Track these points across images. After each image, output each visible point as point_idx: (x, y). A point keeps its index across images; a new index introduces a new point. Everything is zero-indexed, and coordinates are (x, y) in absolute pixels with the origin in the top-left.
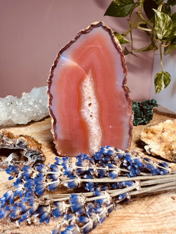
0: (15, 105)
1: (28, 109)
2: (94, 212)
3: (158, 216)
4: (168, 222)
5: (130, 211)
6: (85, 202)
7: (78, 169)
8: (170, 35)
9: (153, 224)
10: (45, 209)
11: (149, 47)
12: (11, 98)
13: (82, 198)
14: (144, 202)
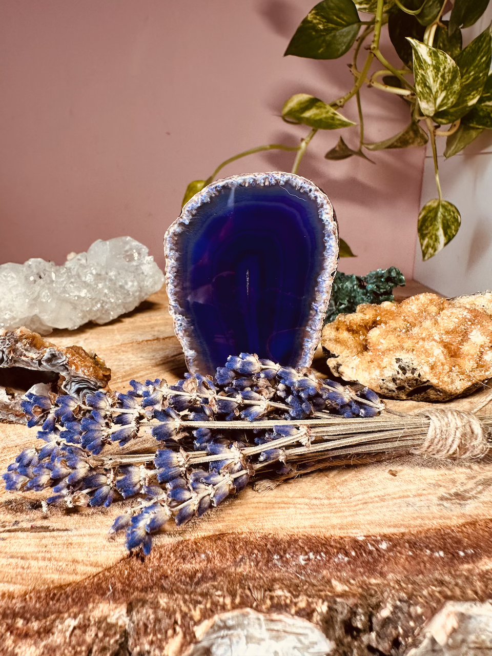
0: (48, 281)
1: (80, 291)
2: (203, 483)
3: (348, 503)
4: (368, 512)
5: (291, 494)
6: (186, 466)
7: (177, 396)
8: (453, 107)
9: (335, 515)
10: (103, 479)
11: (403, 135)
12: (38, 264)
13: (179, 458)
14: (325, 480)
